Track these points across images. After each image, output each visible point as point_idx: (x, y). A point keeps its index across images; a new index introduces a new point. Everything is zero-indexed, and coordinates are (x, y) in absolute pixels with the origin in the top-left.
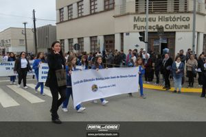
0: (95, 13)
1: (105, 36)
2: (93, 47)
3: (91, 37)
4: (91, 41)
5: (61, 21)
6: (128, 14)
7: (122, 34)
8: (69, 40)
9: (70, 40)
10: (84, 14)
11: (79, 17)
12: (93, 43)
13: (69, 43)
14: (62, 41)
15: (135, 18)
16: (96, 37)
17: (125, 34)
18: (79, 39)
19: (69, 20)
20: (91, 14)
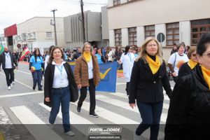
1: (192, 21)
2: (171, 38)
3: (167, 24)
4: (167, 30)
8: (129, 29)
12: (171, 33)
13: (129, 33)
14: (118, 30)
16: (177, 23)
18: (145, 27)
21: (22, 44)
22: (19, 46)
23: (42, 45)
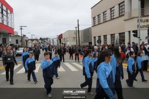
0: (114, 19)
3: (111, 35)
5: (94, 25)
6: (133, 18)
7: (130, 32)
9: (99, 37)
10: (107, 20)
11: (104, 22)
14: (95, 37)
15: (138, 20)
16: (114, 34)
17: (131, 32)
19: (99, 24)
20: (111, 19)
21: (64, 43)
22: (63, 44)
23: (70, 43)
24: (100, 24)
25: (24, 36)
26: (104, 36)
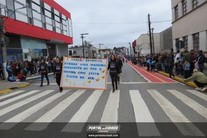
5: (176, 20)
8: (184, 38)
11: (193, 10)
14: (178, 39)
19: (184, 16)
24: (186, 14)
25: (90, 46)
26: (194, 35)
